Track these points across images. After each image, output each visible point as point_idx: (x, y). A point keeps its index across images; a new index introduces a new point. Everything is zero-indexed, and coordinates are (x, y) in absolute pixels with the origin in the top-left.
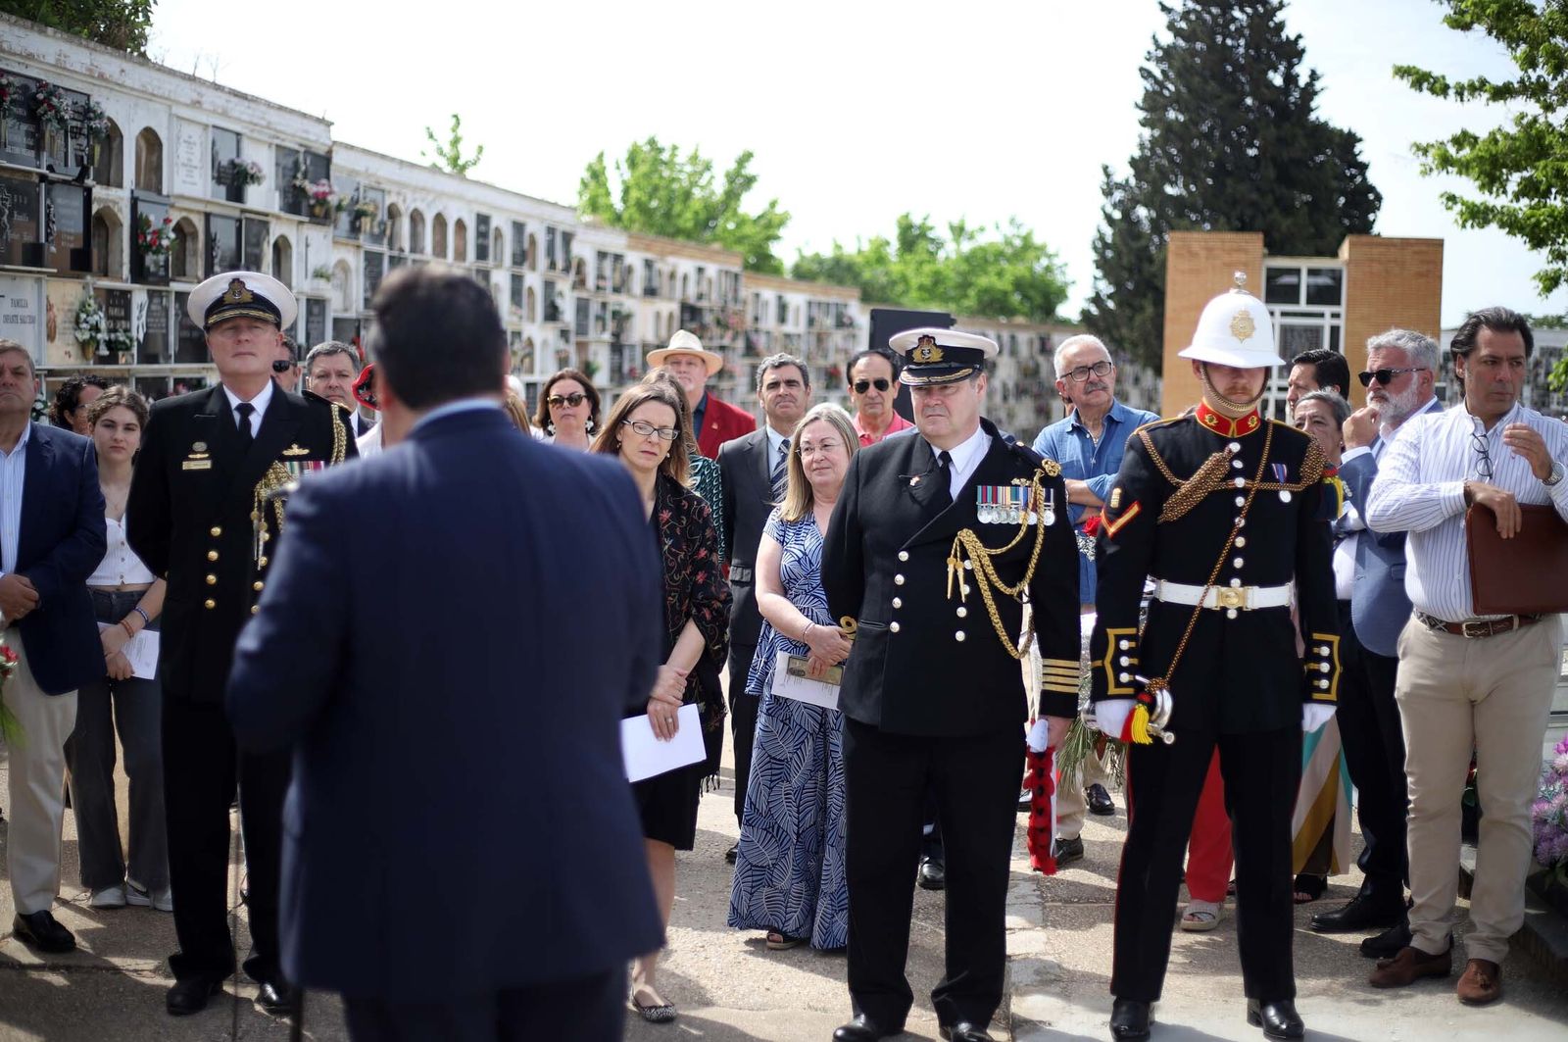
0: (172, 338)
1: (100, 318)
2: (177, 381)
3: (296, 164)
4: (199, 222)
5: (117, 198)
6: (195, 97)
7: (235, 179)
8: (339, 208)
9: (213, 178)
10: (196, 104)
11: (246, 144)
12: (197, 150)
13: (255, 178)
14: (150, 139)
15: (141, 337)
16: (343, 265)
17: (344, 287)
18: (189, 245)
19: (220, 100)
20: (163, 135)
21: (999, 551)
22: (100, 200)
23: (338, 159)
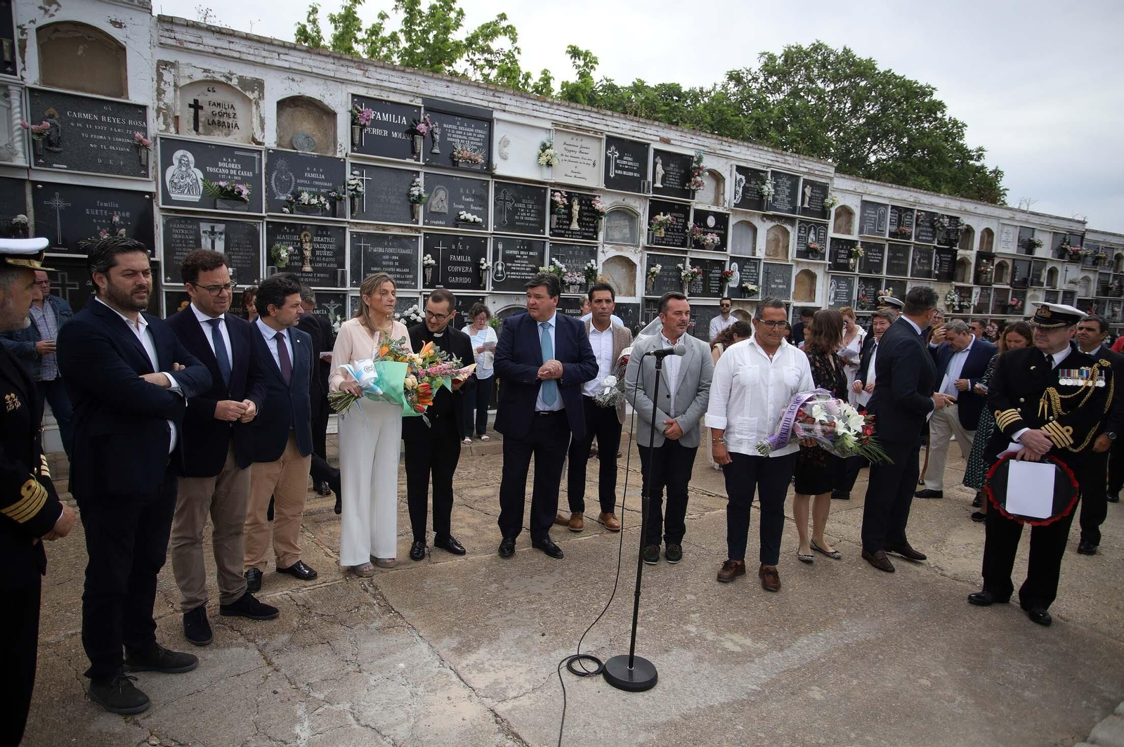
0: (991, 305)
1: (956, 297)
2: (991, 321)
3: (1065, 239)
4: (1010, 263)
5: (970, 255)
6: (1011, 215)
7: (1029, 246)
8: (1086, 256)
9: (1018, 246)
10: (1012, 219)
11: (1036, 233)
12: (1011, 236)
13: (1039, 245)
14: (988, 233)
15: (976, 304)
16: (1086, 279)
17: (1087, 287)
18: (1005, 271)
19: (1024, 217)
20: (994, 231)
21: (1066, 397)
22: (961, 255)
23: (1087, 236)
